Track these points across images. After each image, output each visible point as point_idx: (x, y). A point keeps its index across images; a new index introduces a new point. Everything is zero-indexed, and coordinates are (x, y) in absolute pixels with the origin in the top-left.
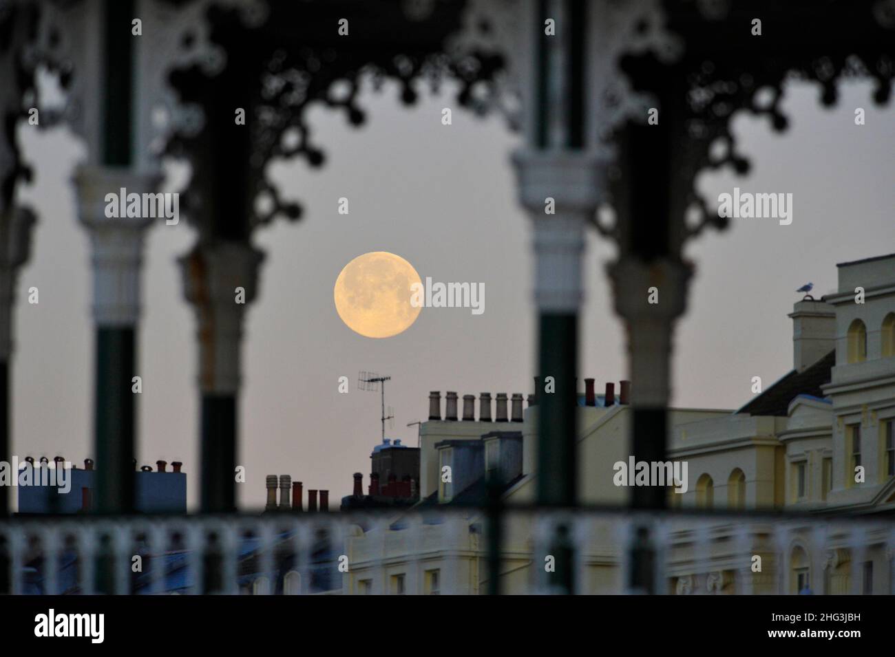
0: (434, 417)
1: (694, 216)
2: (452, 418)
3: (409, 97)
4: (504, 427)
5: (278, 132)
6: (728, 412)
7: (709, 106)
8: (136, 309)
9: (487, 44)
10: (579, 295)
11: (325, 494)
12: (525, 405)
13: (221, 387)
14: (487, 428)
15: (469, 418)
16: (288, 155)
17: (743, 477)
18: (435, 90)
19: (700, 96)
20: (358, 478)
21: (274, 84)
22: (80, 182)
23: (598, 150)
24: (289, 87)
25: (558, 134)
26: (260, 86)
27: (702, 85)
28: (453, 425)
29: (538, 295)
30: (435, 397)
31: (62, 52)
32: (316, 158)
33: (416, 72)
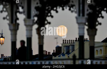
0: (63, 43)
1: (97, 23)
2: (66, 43)
3: (63, 9)
4: (72, 44)
5: (48, 14)
6: (100, 42)
7: (99, 10)
8: (31, 35)
9: (73, 4)
10: (84, 34)
11: (50, 52)
12: (75, 41)
13: (41, 44)
14: (70, 44)
15: (68, 43)
16: (49, 16)
17: (102, 50)
18: (66, 8)
19: (98, 9)
20: (54, 50)
21: (47, 8)
22: (25, 20)
23: (86, 16)
24: (49, 8)
25: (81, 15)
26: (46, 8)
27: (98, 8)
28: (66, 44)
29: (79, 34)
30: (63, 40)
31: (22, 5)
32: (52, 17)
33: (64, 6)
